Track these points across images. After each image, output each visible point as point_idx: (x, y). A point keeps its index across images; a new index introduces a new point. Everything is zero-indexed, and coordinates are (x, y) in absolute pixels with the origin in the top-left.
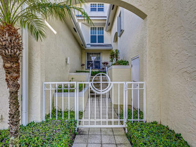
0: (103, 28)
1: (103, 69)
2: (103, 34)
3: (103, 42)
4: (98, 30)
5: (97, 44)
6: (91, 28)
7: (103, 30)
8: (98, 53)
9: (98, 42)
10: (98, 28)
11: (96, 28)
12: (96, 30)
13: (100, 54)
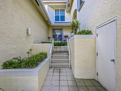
0: (64, 10)
1: (65, 40)
2: (64, 14)
3: (64, 21)
4: (61, 11)
5: (60, 22)
6: (55, 10)
7: (64, 11)
8: (61, 29)
9: (61, 21)
10: (61, 10)
11: (59, 10)
12: (59, 11)
13: (62, 29)
